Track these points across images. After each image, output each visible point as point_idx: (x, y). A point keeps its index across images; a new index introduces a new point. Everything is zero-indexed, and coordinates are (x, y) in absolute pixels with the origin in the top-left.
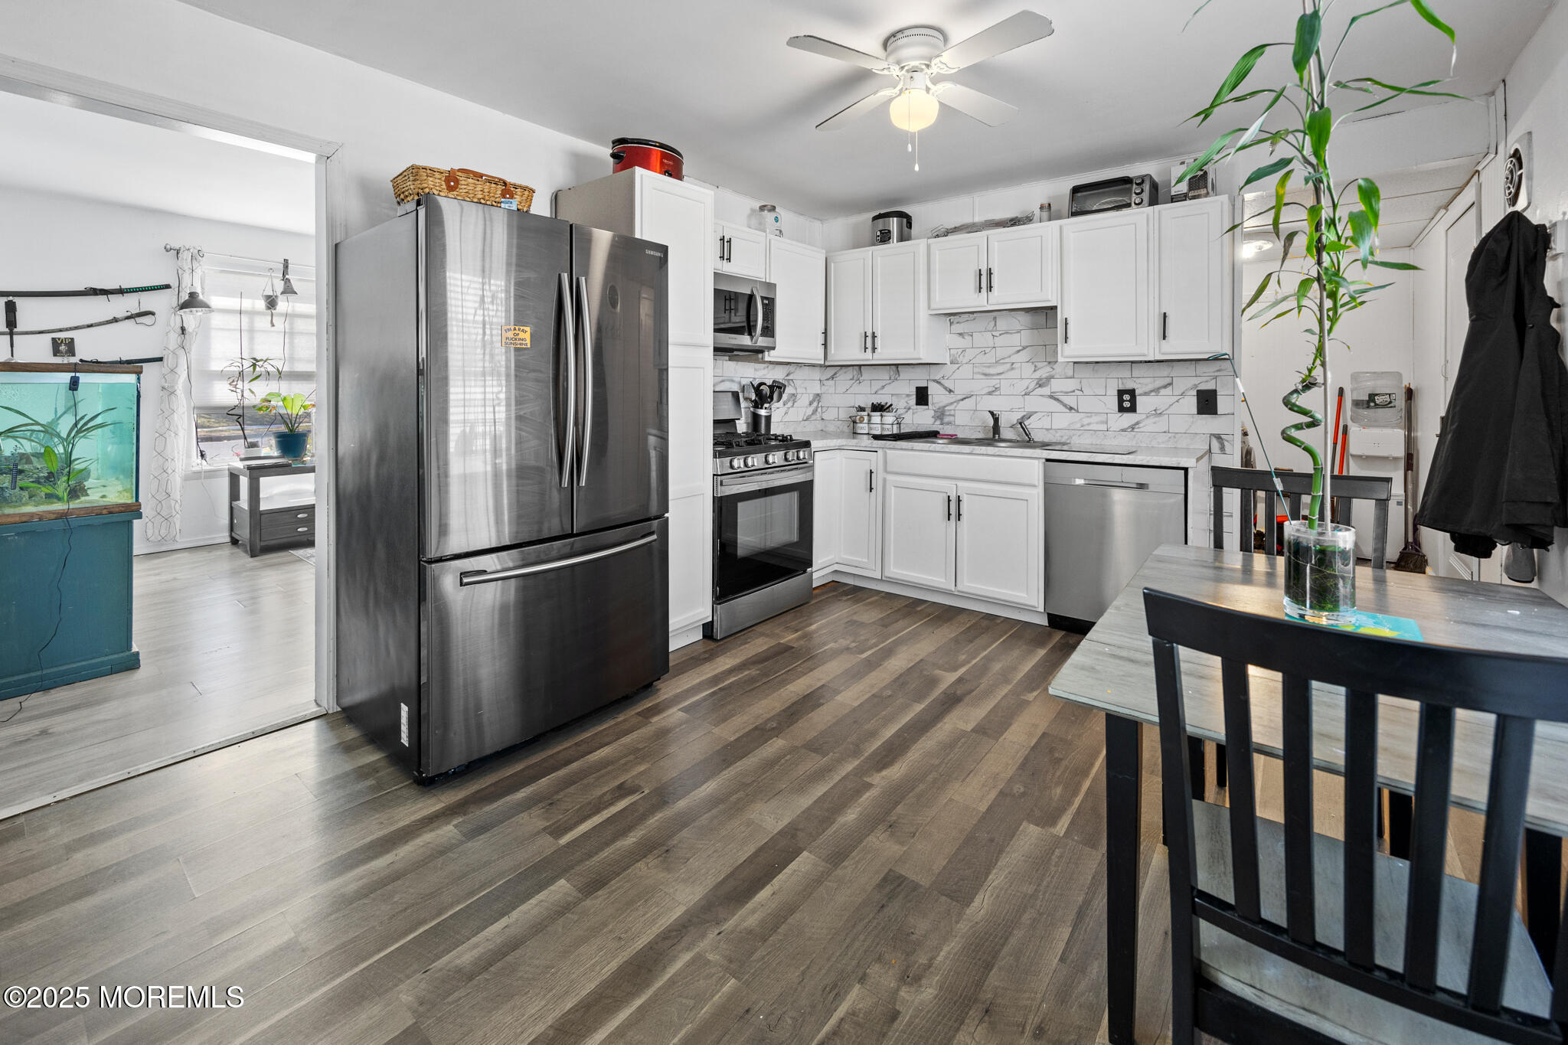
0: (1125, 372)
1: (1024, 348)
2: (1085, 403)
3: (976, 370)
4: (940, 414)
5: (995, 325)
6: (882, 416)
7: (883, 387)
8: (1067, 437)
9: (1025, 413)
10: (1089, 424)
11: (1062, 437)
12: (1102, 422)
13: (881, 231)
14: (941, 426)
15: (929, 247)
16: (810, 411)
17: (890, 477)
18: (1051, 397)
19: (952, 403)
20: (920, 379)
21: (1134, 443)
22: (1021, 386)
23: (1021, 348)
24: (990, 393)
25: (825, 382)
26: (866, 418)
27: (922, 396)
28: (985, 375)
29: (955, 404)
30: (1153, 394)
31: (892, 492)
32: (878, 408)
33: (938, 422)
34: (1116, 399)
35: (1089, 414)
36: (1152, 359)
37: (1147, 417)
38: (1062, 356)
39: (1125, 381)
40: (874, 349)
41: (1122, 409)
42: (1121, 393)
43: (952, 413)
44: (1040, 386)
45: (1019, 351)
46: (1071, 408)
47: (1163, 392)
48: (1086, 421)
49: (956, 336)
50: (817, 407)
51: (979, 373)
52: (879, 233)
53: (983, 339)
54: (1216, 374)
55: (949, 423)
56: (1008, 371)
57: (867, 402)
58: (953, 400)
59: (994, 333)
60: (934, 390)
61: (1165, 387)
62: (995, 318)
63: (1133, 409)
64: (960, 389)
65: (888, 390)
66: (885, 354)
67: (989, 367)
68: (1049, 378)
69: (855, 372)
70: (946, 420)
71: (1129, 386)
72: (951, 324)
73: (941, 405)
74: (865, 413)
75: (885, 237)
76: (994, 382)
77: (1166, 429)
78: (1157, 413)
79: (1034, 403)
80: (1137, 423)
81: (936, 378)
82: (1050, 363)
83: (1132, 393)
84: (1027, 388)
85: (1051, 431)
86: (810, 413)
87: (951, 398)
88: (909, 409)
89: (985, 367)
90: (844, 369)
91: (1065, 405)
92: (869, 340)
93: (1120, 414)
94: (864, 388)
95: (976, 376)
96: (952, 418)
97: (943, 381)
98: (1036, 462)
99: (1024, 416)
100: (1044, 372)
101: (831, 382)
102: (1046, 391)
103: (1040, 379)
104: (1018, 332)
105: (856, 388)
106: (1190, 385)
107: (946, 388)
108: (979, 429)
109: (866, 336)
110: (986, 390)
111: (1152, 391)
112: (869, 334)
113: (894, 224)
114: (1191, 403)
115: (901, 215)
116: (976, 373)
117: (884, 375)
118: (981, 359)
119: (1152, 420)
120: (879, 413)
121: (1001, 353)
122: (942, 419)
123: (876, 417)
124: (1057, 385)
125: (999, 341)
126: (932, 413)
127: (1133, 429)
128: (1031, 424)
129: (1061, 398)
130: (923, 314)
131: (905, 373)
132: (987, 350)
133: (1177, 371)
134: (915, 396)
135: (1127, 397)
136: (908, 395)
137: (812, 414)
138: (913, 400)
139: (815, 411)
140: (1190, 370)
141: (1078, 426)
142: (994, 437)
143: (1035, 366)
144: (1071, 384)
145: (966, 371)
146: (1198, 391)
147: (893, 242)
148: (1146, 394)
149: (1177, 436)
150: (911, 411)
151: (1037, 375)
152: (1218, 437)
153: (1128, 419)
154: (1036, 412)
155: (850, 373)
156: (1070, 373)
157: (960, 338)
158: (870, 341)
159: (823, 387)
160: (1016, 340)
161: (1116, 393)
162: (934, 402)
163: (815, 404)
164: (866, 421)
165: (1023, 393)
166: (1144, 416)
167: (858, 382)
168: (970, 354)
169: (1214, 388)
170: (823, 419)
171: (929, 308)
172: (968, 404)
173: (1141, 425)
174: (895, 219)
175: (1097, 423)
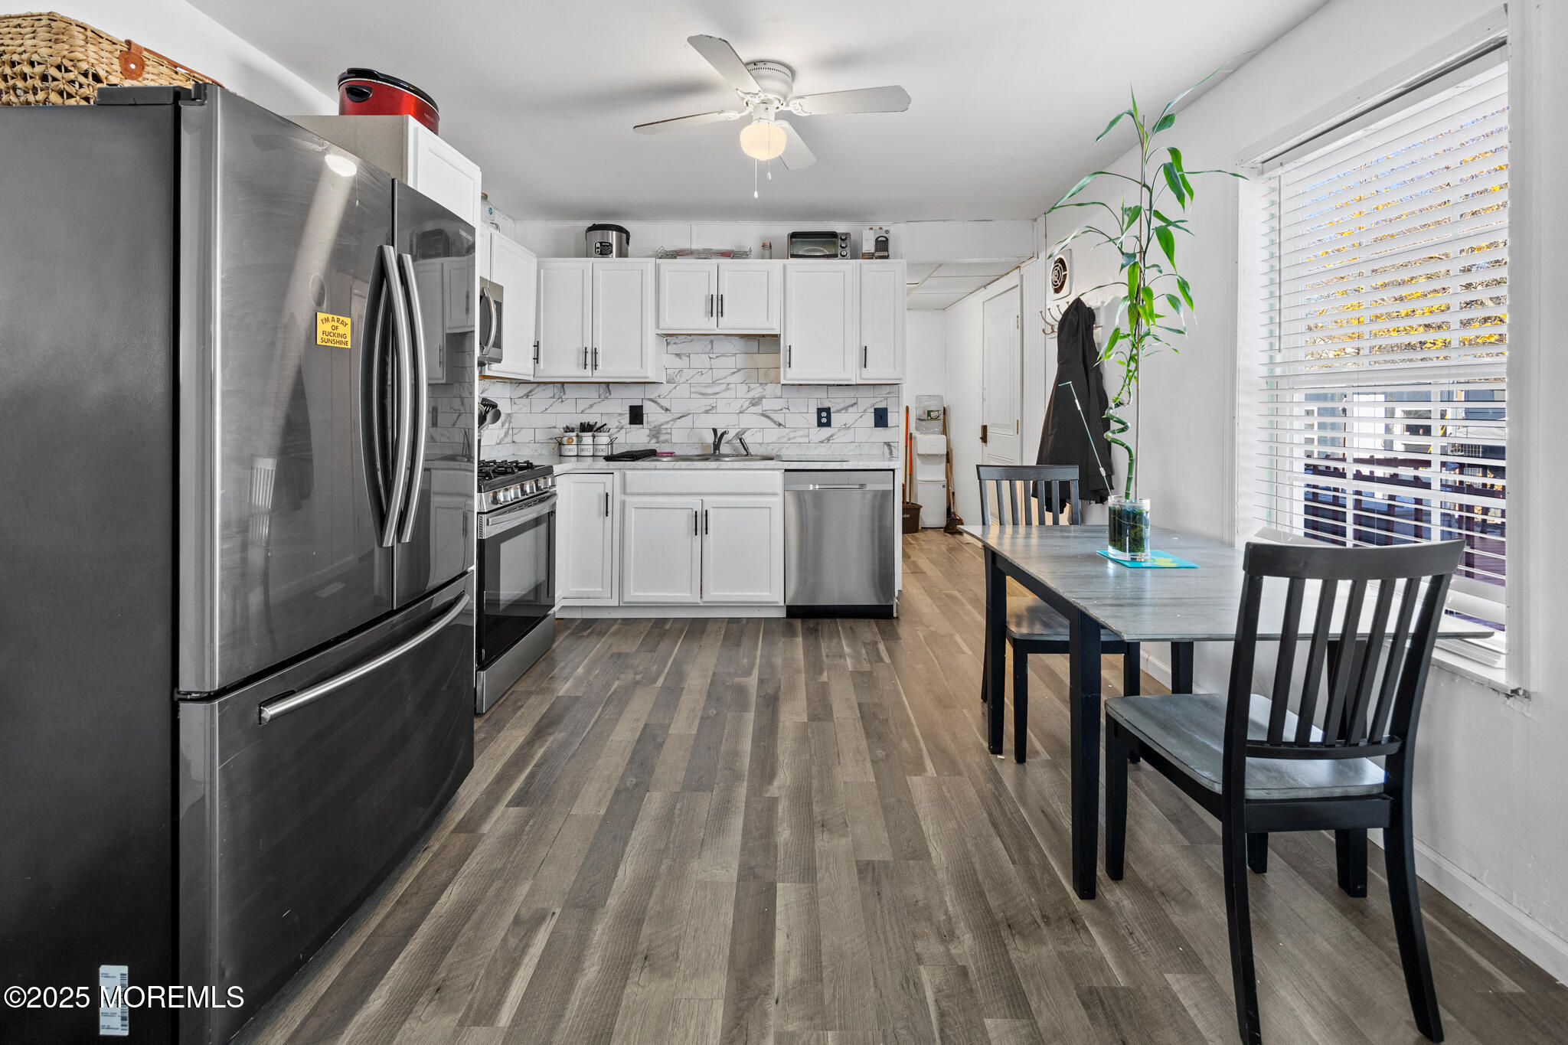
0: (822, 393)
1: (739, 370)
2: (791, 420)
3: (693, 390)
4: (656, 433)
5: (712, 347)
6: (594, 437)
7: (591, 406)
8: (776, 450)
9: (739, 430)
10: (794, 438)
11: (773, 450)
12: (804, 436)
13: (601, 243)
14: (657, 445)
15: (657, 268)
17: (628, 499)
18: (763, 415)
19: (668, 422)
20: (635, 397)
21: (830, 452)
22: (736, 406)
23: (735, 370)
24: (707, 412)
25: (517, 401)
26: (575, 438)
27: (636, 415)
28: (702, 394)
29: (672, 423)
30: (843, 411)
31: (632, 515)
32: (586, 428)
33: (654, 441)
34: (816, 415)
35: (795, 429)
36: (854, 383)
37: (839, 430)
38: (785, 378)
39: (822, 401)
40: (595, 366)
41: (820, 424)
42: (820, 411)
43: (669, 431)
44: (753, 405)
45: (734, 373)
46: (780, 425)
47: (850, 409)
48: (792, 435)
49: (673, 357)
50: (509, 429)
51: (695, 393)
52: (598, 245)
53: (700, 361)
54: (888, 395)
55: (664, 442)
56: (724, 391)
57: (575, 422)
58: (668, 419)
59: (711, 356)
60: (649, 409)
61: (852, 405)
62: (712, 342)
63: (828, 424)
64: (677, 408)
65: (597, 409)
66: (603, 373)
67: (706, 387)
68: (761, 398)
69: (556, 390)
70: (663, 438)
71: (826, 405)
72: (668, 344)
73: (657, 423)
74: (574, 434)
75: (604, 250)
76: (710, 401)
77: (852, 440)
78: (846, 427)
79: (747, 421)
80: (832, 436)
81: (653, 397)
82: (761, 384)
83: (828, 410)
84: (742, 407)
85: (763, 445)
86: (503, 436)
87: (667, 417)
88: (622, 428)
89: (702, 387)
90: (542, 387)
91: (775, 422)
92: (589, 356)
93: (819, 429)
94: (568, 407)
95: (693, 396)
96: (667, 437)
97: (658, 400)
98: (778, 472)
99: (739, 432)
100: (757, 392)
101: (525, 401)
102: (758, 409)
103: (754, 399)
104: (733, 356)
105: (558, 407)
106: (870, 404)
107: (662, 407)
108: (697, 446)
109: (586, 352)
110: (703, 409)
111: (842, 409)
112: (589, 350)
113: (613, 237)
114: (870, 418)
115: (620, 229)
116: (693, 392)
117: (592, 393)
118: (698, 379)
119: (843, 432)
120: (590, 434)
121: (718, 374)
122: (657, 438)
123: (587, 438)
124: (767, 404)
125: (716, 363)
126: (647, 432)
127: (829, 440)
128: (748, 438)
129: (772, 416)
130: (651, 333)
131: (616, 392)
132: (704, 371)
133: (862, 393)
134: (628, 415)
135: (824, 414)
136: (620, 414)
137: (505, 436)
138: (627, 419)
139: (507, 433)
140: (869, 393)
141: (785, 440)
142: (714, 452)
143: (749, 387)
144: (778, 404)
145: (683, 390)
146: (875, 409)
147: (612, 257)
148: (838, 411)
149: (862, 444)
150: (623, 431)
151: (750, 395)
152: (889, 445)
153: (825, 432)
154: (749, 429)
155: (549, 391)
156: (779, 394)
157: (677, 359)
159: (514, 406)
160: (730, 362)
161: (816, 411)
162: (649, 420)
163: (507, 425)
164: (575, 442)
165: (738, 411)
166: (837, 430)
167: (560, 400)
168: (687, 374)
169: (885, 407)
170: (514, 442)
171: (658, 327)
172: (686, 422)
173: (834, 437)
174: (614, 232)
175: (801, 436)
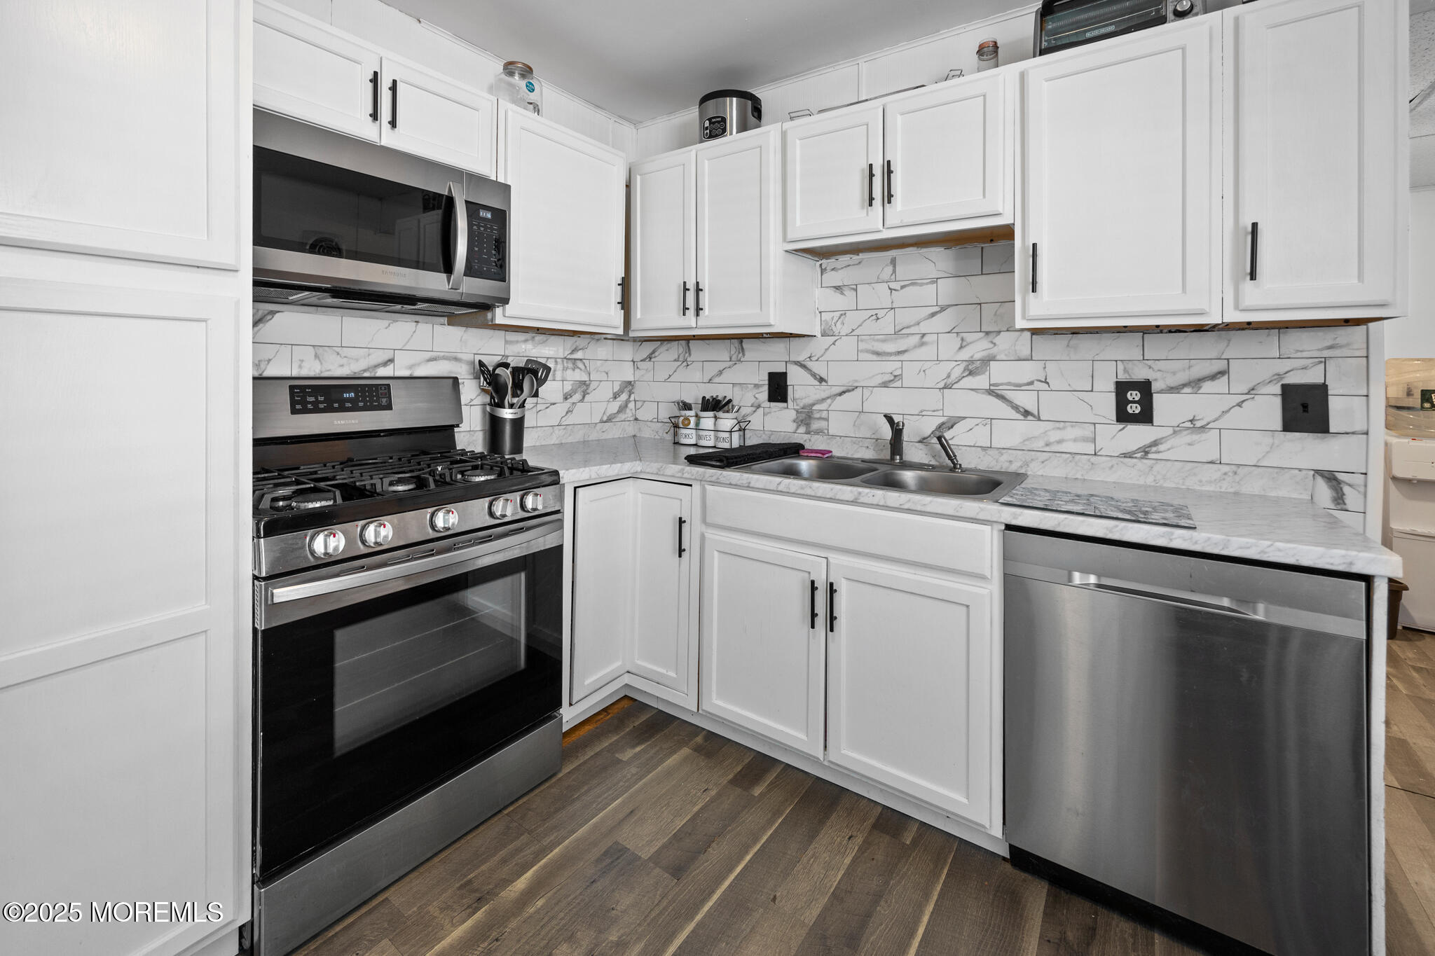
0: (1127, 349)
1: (943, 309)
2: (1051, 406)
3: (862, 346)
4: (806, 417)
5: (894, 271)
6: (716, 417)
7: (721, 372)
8: (1019, 464)
9: (943, 419)
10: (1060, 442)
11: (1011, 462)
12: (1085, 440)
13: (710, 120)
14: (806, 437)
15: (784, 135)
16: (614, 407)
17: (711, 534)
18: (990, 392)
19: (824, 400)
20: (773, 357)
21: (1150, 480)
22: (938, 374)
23: (937, 309)
24: (885, 385)
25: (641, 365)
26: (693, 420)
27: (778, 388)
28: (878, 354)
29: (829, 401)
30: (1187, 390)
32: (714, 405)
33: (802, 429)
34: (1113, 396)
35: (1061, 423)
36: (1215, 319)
37: (1175, 432)
38: (1024, 317)
39: (1130, 365)
40: (698, 310)
41: (1123, 417)
42: (1122, 388)
43: (824, 414)
44: (971, 373)
45: (933, 315)
46: (1026, 413)
47: (1207, 386)
48: (1054, 436)
49: (831, 292)
50: (628, 402)
51: (867, 351)
52: (707, 124)
53: (875, 296)
54: (1326, 353)
55: (818, 432)
56: (915, 347)
57: (693, 395)
58: (824, 395)
59: (893, 285)
60: (796, 379)
61: (1213, 377)
62: (893, 262)
63: (1146, 417)
64: (838, 377)
65: (728, 376)
66: (716, 318)
67: (884, 341)
68: (987, 361)
69: (681, 350)
70: (815, 425)
71: (1140, 374)
72: (823, 271)
73: (808, 401)
74: (692, 413)
75: (715, 128)
76: (891, 366)
77: (1215, 457)
78: (1195, 426)
79: (957, 403)
80: (1155, 443)
81: (800, 359)
82: (987, 333)
83: (1145, 388)
84: (949, 376)
85: (990, 452)
86: (616, 411)
87: (823, 391)
88: (759, 407)
89: (878, 340)
90: (666, 345)
91: (1016, 408)
93: (1121, 426)
94: (695, 374)
95: (862, 356)
96: (823, 424)
97: (809, 364)
98: (987, 528)
99: (943, 424)
100: (978, 348)
101: (648, 364)
102: (981, 381)
103: (971, 361)
104: (932, 283)
105: (683, 374)
106: (1267, 375)
107: (814, 375)
108: (867, 443)
109: (686, 289)
110: (879, 380)
111: (1184, 385)
112: (691, 285)
113: (732, 108)
114: (1270, 409)
115: (743, 95)
116: (862, 351)
117: (722, 353)
118: (871, 327)
119: (1186, 438)
120: (711, 414)
121: (905, 317)
122: (808, 425)
123: (708, 421)
124: (999, 373)
125: (902, 298)
126: (793, 414)
127: (1147, 453)
128: (955, 437)
129: (1009, 395)
130: (775, 249)
131: (754, 351)
132: (881, 313)
133: (1239, 346)
134: (766, 388)
135: (1134, 395)
136: (757, 386)
137: (619, 412)
138: (764, 394)
139: (623, 409)
140: (1269, 344)
141: (1039, 444)
142: (892, 458)
143: (962, 339)
144: (1027, 371)
145: (846, 347)
146: (1284, 387)
147: (731, 134)
148: (1173, 390)
149: (1241, 471)
150: (761, 411)
151: (965, 355)
152: (1331, 478)
153: (1137, 435)
154: (965, 418)
155: (675, 350)
156: (1026, 352)
157: (838, 295)
158: (691, 296)
159: (637, 372)
160: (927, 294)
161: (1112, 387)
162: (797, 396)
163: (624, 397)
164: (692, 425)
165: (942, 385)
166: (1170, 431)
167: (685, 364)
168: (853, 319)
169: (1319, 381)
170: (636, 419)
171: (785, 240)
172: (850, 400)
173: (1161, 448)
174: (735, 99)
175: (1075, 440)
